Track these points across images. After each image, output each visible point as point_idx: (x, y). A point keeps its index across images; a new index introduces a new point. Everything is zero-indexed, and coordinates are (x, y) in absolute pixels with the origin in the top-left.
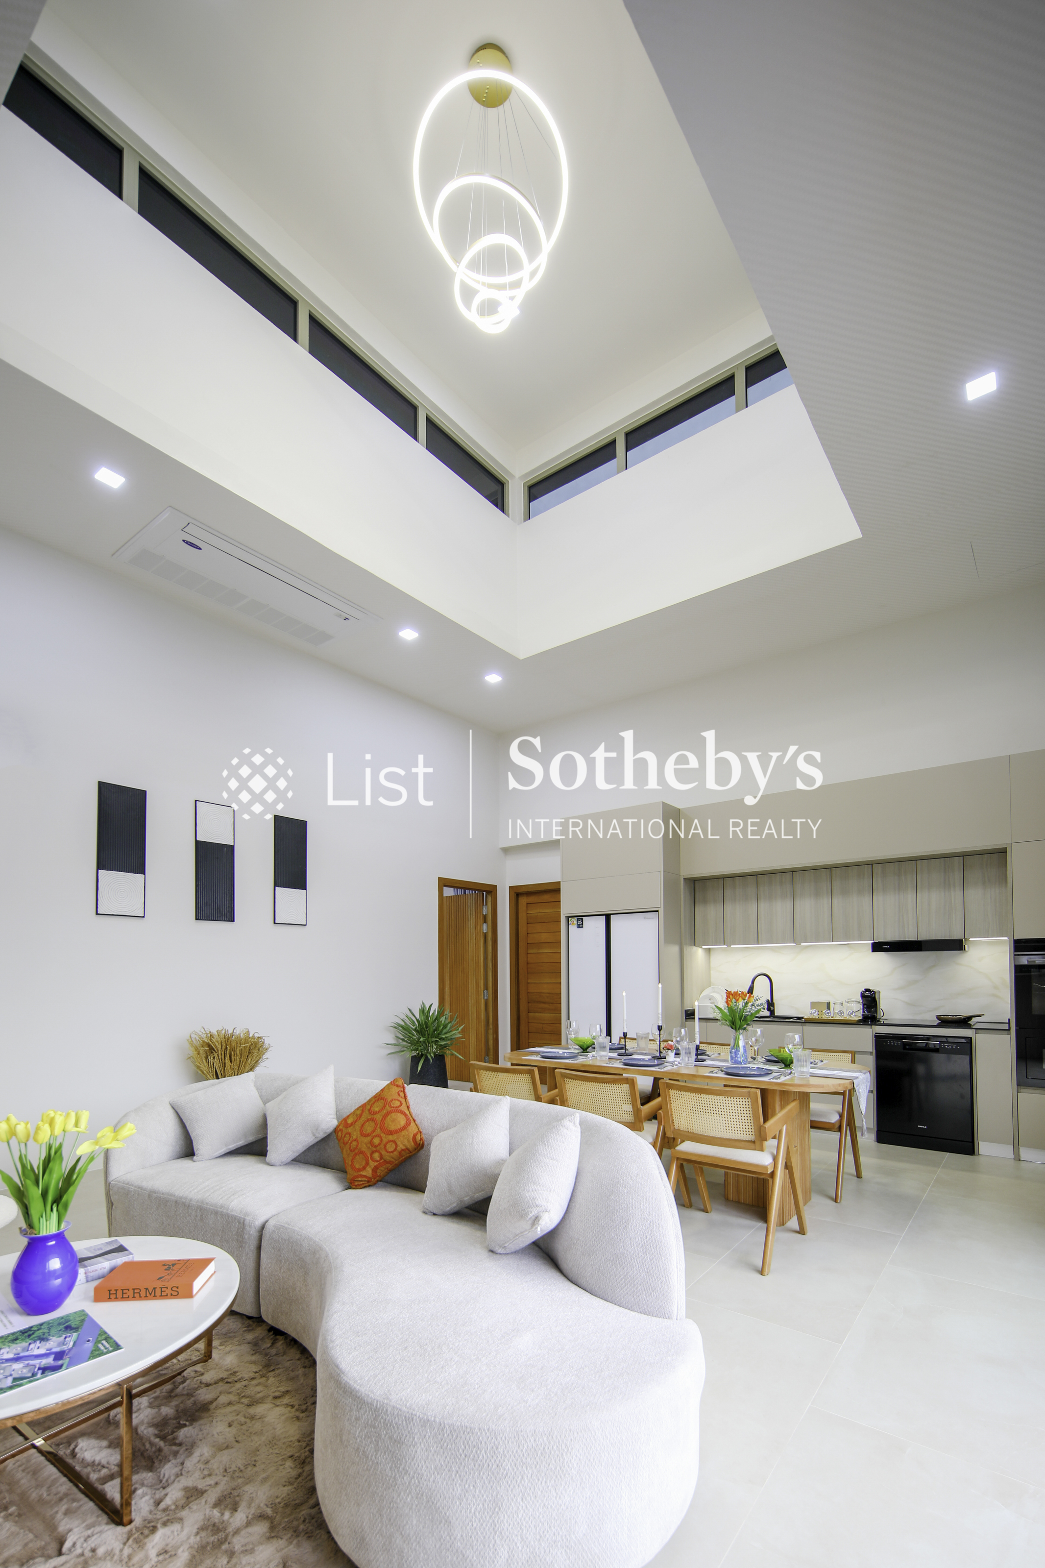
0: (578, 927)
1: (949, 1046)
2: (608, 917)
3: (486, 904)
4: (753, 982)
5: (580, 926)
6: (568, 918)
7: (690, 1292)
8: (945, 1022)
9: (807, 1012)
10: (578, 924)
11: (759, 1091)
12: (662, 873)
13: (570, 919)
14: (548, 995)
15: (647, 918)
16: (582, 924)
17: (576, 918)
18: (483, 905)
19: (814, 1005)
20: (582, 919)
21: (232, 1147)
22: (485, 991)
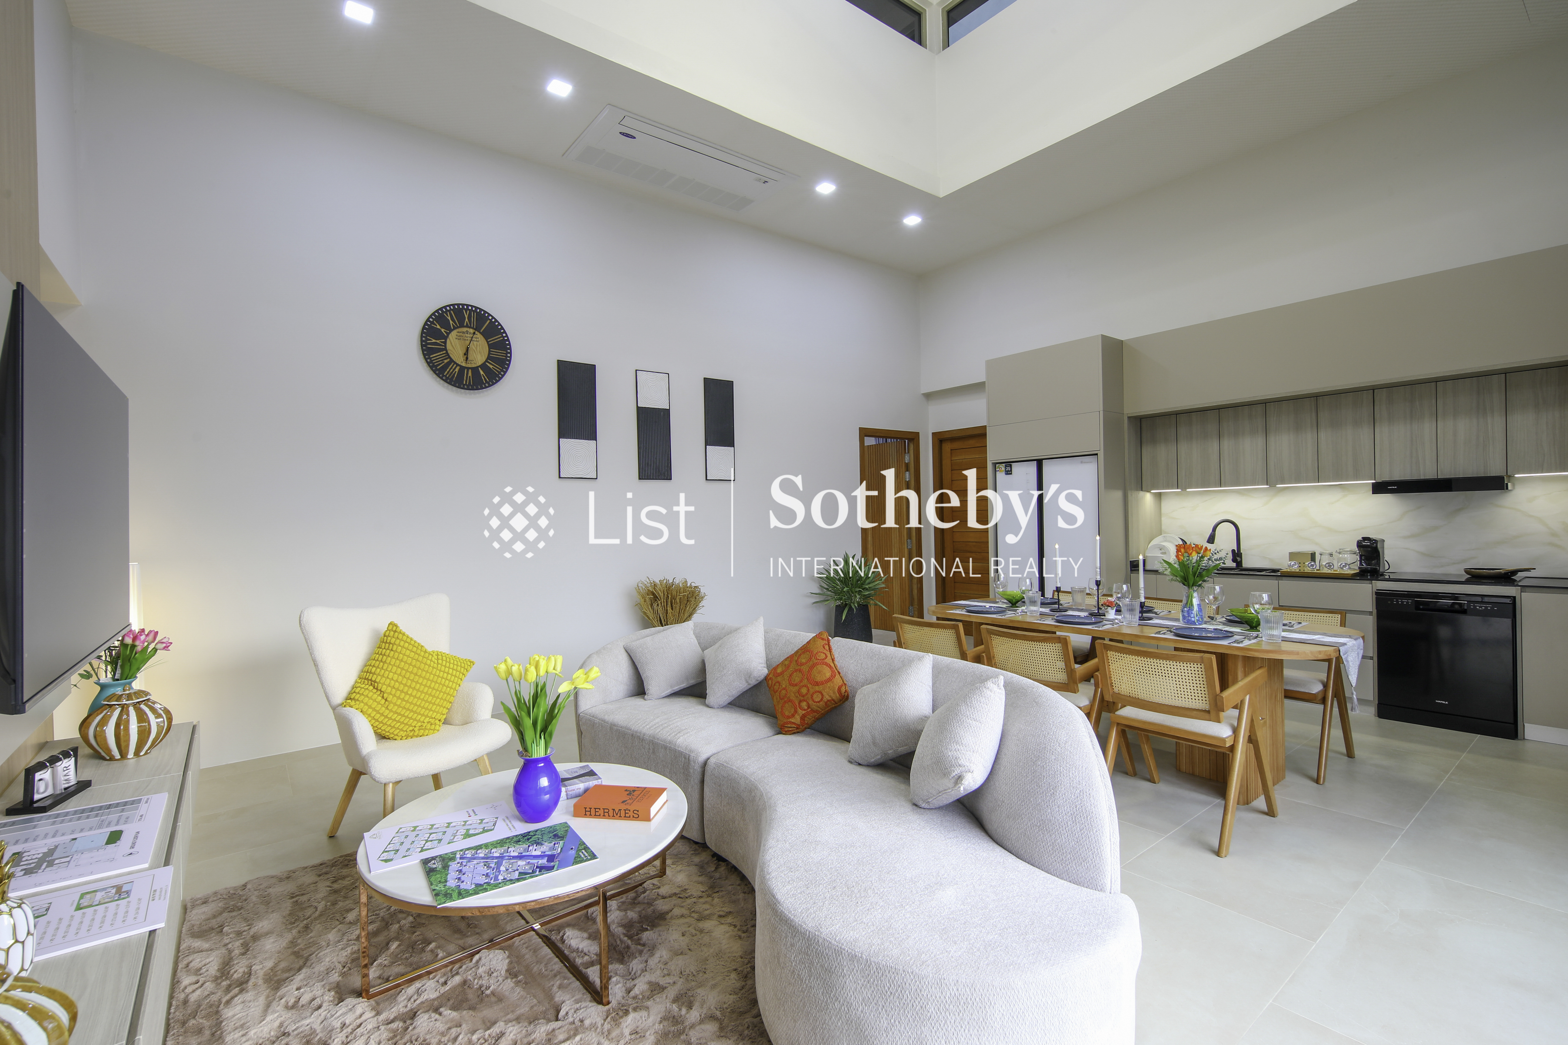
0: (1006, 474)
1: (1480, 607)
2: (1040, 463)
3: (908, 452)
4: (1214, 529)
5: (1009, 472)
6: (995, 464)
7: (1125, 865)
8: (1476, 576)
9: (1285, 564)
10: (1006, 471)
11: (1214, 657)
12: (1102, 413)
13: (997, 465)
14: (974, 543)
15: (1085, 463)
16: (1011, 470)
17: (1004, 464)
18: (905, 453)
19: (1293, 556)
20: (1011, 466)
21: (677, 688)
22: (909, 541)
